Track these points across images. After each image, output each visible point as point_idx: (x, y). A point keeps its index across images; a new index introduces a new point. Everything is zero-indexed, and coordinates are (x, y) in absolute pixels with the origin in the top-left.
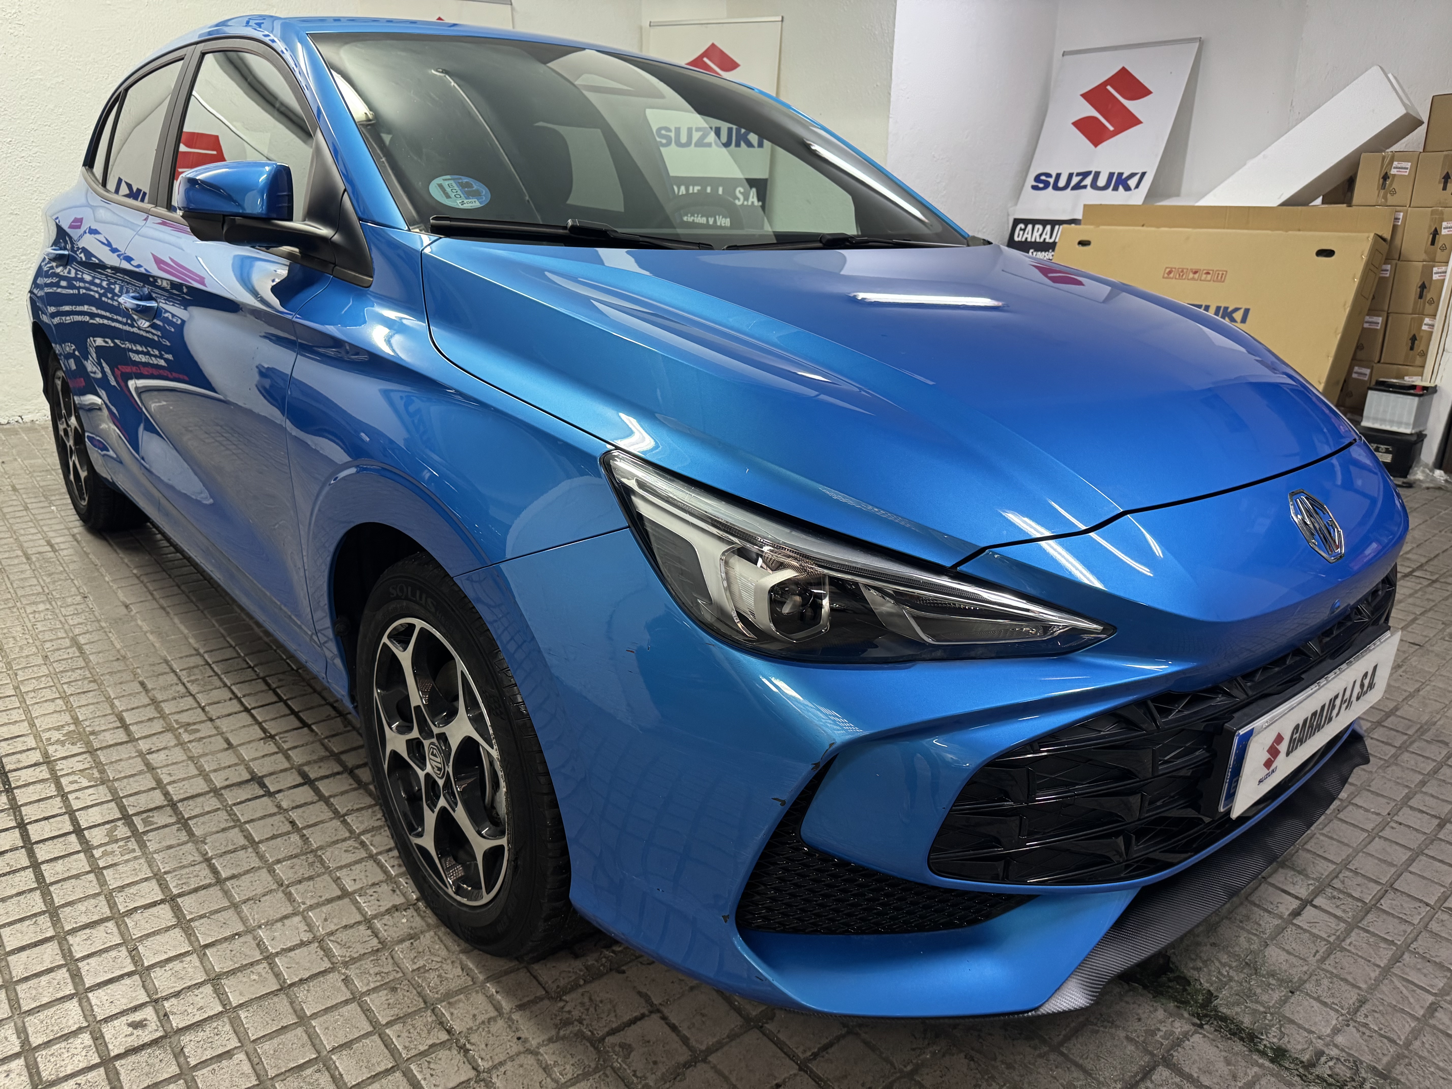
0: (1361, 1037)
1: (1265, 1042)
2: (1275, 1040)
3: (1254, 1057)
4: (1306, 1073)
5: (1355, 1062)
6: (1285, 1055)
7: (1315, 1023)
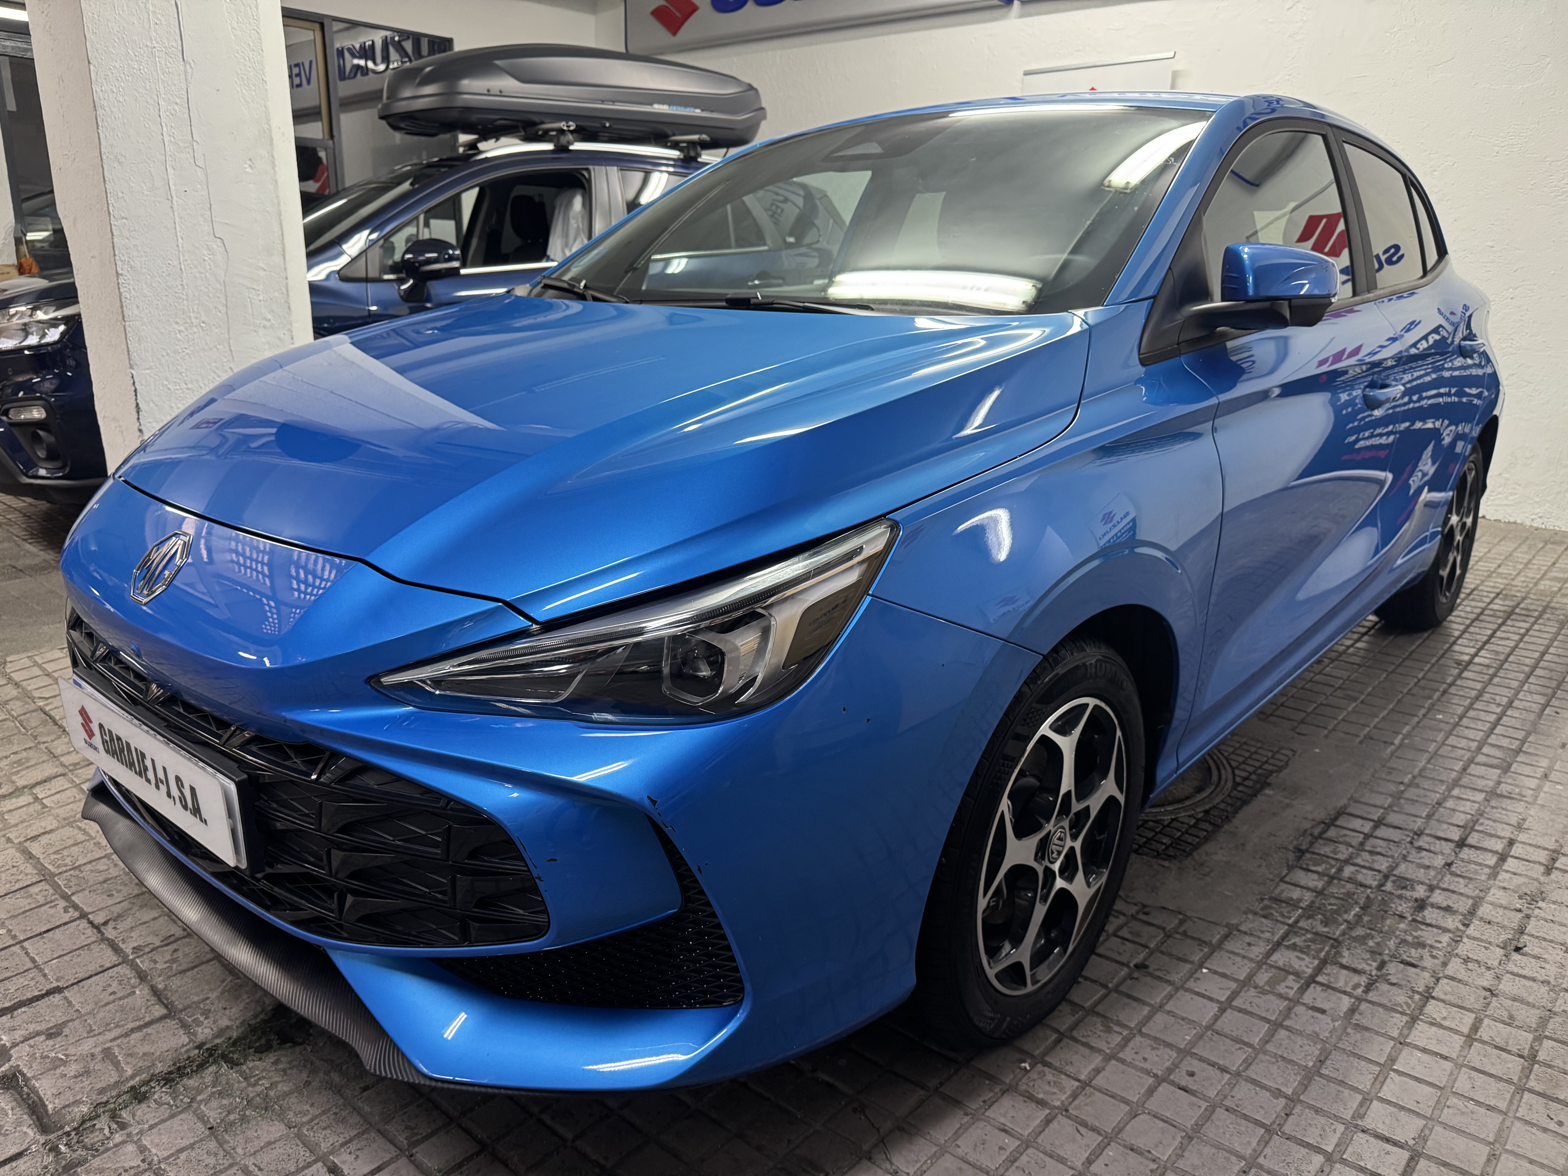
0: (123, 1167)
1: (157, 1088)
2: (156, 1096)
3: (144, 1076)
4: (106, 1109)
5: (97, 1150)
6: (135, 1099)
7: (160, 1134)
